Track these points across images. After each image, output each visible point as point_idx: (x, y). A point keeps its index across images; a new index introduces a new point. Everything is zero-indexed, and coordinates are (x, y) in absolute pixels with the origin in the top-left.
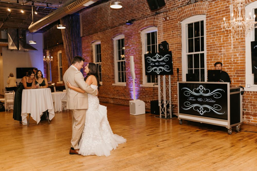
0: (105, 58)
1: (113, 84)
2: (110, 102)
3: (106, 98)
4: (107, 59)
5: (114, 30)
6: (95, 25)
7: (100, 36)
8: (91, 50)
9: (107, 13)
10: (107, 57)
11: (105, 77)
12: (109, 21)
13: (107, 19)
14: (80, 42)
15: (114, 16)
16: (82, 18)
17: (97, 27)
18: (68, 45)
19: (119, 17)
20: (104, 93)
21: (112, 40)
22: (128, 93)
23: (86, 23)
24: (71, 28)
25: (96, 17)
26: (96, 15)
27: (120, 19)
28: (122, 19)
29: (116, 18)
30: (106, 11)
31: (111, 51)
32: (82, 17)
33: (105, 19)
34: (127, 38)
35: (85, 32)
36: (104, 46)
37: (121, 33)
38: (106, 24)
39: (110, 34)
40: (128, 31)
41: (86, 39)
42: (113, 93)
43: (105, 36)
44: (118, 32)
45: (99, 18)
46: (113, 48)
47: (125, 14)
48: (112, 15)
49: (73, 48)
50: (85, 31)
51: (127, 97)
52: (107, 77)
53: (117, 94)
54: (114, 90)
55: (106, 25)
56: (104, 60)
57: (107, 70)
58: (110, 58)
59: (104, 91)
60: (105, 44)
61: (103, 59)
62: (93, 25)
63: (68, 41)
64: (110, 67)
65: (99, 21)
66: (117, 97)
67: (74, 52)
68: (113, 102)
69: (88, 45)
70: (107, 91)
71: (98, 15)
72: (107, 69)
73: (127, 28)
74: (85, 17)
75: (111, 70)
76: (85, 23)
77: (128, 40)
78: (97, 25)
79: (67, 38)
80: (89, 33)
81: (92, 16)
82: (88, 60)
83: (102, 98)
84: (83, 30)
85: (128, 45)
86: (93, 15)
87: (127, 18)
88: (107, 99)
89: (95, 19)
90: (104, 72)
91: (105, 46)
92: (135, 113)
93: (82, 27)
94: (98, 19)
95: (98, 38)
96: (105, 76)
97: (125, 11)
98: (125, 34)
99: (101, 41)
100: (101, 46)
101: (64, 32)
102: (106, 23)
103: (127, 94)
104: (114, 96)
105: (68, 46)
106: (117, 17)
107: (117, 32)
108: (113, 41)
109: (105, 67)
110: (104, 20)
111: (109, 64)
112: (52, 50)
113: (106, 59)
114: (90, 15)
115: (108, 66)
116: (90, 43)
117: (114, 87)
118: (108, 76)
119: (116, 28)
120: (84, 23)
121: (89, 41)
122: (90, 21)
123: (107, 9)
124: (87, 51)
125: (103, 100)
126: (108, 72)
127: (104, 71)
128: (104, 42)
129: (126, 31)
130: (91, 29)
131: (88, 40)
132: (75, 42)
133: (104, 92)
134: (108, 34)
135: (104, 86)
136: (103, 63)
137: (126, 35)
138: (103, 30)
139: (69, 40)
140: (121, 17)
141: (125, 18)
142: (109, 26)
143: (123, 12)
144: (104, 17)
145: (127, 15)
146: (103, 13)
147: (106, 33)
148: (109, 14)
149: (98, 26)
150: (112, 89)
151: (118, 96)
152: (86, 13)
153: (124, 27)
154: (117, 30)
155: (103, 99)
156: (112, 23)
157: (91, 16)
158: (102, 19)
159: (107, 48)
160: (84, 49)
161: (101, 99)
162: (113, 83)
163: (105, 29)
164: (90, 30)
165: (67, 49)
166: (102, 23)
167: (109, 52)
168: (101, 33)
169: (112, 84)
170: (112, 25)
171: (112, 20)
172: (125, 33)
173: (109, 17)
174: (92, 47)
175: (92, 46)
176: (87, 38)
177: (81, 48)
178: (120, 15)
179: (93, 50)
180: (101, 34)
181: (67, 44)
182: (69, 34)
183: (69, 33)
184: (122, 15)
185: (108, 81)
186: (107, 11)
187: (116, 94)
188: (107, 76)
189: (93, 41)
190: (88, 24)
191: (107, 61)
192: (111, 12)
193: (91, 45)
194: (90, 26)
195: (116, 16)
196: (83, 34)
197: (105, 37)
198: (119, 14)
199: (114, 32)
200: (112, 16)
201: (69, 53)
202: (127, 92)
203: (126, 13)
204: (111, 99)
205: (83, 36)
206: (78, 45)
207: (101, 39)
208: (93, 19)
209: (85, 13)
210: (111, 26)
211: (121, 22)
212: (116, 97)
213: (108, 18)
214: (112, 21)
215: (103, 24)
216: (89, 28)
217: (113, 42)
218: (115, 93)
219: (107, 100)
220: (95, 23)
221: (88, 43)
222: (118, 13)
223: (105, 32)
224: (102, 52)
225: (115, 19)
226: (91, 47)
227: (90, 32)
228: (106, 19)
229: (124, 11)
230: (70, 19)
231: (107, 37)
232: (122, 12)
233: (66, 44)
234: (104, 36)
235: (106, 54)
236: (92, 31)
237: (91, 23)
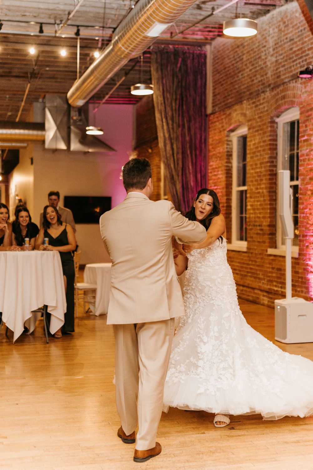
0: (254, 175)
1: (271, 251)
2: (262, 302)
3: (254, 289)
4: (259, 179)
5: (278, 94)
6: (239, 80)
7: (248, 112)
8: (228, 152)
9: (265, 46)
10: (260, 172)
11: (253, 228)
12: (270, 67)
13: (265, 63)
14: (204, 129)
15: (281, 55)
16: (213, 63)
17: (242, 87)
18: (171, 139)
19: (291, 56)
20: (249, 274)
21: (273, 122)
22: (302, 278)
23: (221, 76)
24: (179, 92)
25: (242, 59)
26: (242, 52)
27: (293, 61)
28: (298, 62)
29: (285, 58)
30: (264, 41)
31: (269, 155)
32: (213, 59)
33: (260, 63)
34: (306, 119)
35: (218, 102)
36: (254, 140)
37: (292, 104)
38: (262, 78)
39: (267, 106)
40: (309, 96)
41: (218, 121)
42: (269, 277)
43: (257, 112)
44: (286, 100)
45: (248, 62)
46: (276, 145)
47: (304, 47)
48: (276, 51)
49: (183, 148)
50: (218, 97)
51: (299, 289)
52: (258, 228)
53: (279, 280)
54: (271, 266)
55: (262, 80)
56: (252, 181)
57: (258, 209)
58: (265, 175)
59: (251, 269)
60: (256, 133)
61: (250, 177)
62: (236, 81)
63: (171, 126)
64: (264, 200)
65: (248, 70)
66: (278, 287)
67: (184, 158)
68: (269, 301)
69: (220, 137)
70: (257, 270)
71: (245, 52)
72: (259, 207)
73: (305, 87)
74: (218, 59)
75: (266, 211)
76: (218, 75)
77: (307, 123)
78: (243, 79)
79: (169, 118)
80: (226, 104)
81: (234, 57)
82: (219, 178)
83: (245, 289)
84: (215, 95)
85: (306, 138)
86: (236, 54)
87: (310, 58)
88: (256, 291)
89: (239, 64)
90: (252, 213)
91: (257, 141)
92: (285, 338)
93: (213, 86)
94: (246, 65)
95: (242, 119)
96: (254, 225)
97: (306, 37)
98: (301, 106)
99: (248, 125)
100: (248, 140)
101: (161, 104)
102: (262, 76)
103: (300, 280)
104: (270, 285)
105: (168, 142)
106: (287, 56)
107: (283, 101)
108: (275, 125)
109: (254, 201)
110: (259, 66)
111: (263, 192)
112: (150, 151)
113: (257, 178)
114: (230, 52)
115: (261, 197)
116: (226, 132)
117: (272, 260)
118: (260, 228)
119: (281, 88)
120: (217, 77)
121: (223, 127)
122: (228, 71)
123: (267, 35)
124: (218, 155)
125: (248, 294)
126: (260, 213)
127: (252, 211)
128: (254, 130)
129: (304, 97)
130: (230, 93)
131: (222, 123)
132: (189, 129)
133: (249, 270)
134: (264, 107)
135: (250, 255)
136: (251, 190)
137: (303, 109)
138: (255, 94)
139: (173, 125)
140: (297, 55)
141: (304, 58)
142: (270, 83)
143: (301, 42)
144: (260, 57)
145: (309, 50)
146: (256, 48)
147: (260, 104)
148: (270, 48)
149: (244, 84)
150: (268, 266)
151: (280, 285)
152: (223, 47)
153: (299, 85)
154: (283, 94)
155: (246, 291)
156: (277, 73)
157: (232, 56)
158: (255, 62)
159: (261, 147)
160: (213, 148)
161: (244, 292)
162: (271, 247)
163: (261, 91)
164: (229, 95)
165: (166, 150)
166: (255, 74)
167: (265, 158)
168: (249, 105)
169: (267, 251)
170: (276, 80)
171: (276, 65)
172: (301, 103)
173: (269, 58)
174: (230, 143)
175: (229, 139)
176: (220, 118)
177: (205, 146)
178: (295, 52)
179: (232, 152)
180: (249, 107)
181: (167, 135)
182: (174, 108)
183: (174, 104)
184: (298, 50)
185: (259, 240)
186: (266, 42)
187: (276, 280)
188: (257, 226)
189: (230, 125)
190: (224, 78)
191: (260, 184)
192: (274, 44)
193: (228, 136)
194: (229, 83)
195: (285, 55)
196: (213, 107)
197: (258, 114)
198: (291, 49)
199: (277, 101)
200: (275, 55)
201: (172, 159)
202: (300, 275)
203: (308, 45)
204: (265, 294)
205: (213, 111)
206: (198, 136)
207: (249, 121)
208: (235, 65)
209: (221, 49)
210: (273, 82)
211: (295, 70)
212: (276, 289)
213: (267, 60)
214: (275, 68)
215: (257, 79)
216: (226, 90)
217: (277, 128)
218: (274, 275)
219: (256, 293)
220: (240, 74)
221: (220, 131)
222: (289, 44)
223: (257, 99)
224: (248, 156)
225: (283, 64)
226: (228, 144)
227: (228, 99)
228: (262, 63)
229: (302, 39)
230: (179, 65)
231: (261, 115)
232: (298, 43)
233: (164, 136)
234: (255, 111)
235: (258, 162)
236: (232, 98)
237: (231, 77)
